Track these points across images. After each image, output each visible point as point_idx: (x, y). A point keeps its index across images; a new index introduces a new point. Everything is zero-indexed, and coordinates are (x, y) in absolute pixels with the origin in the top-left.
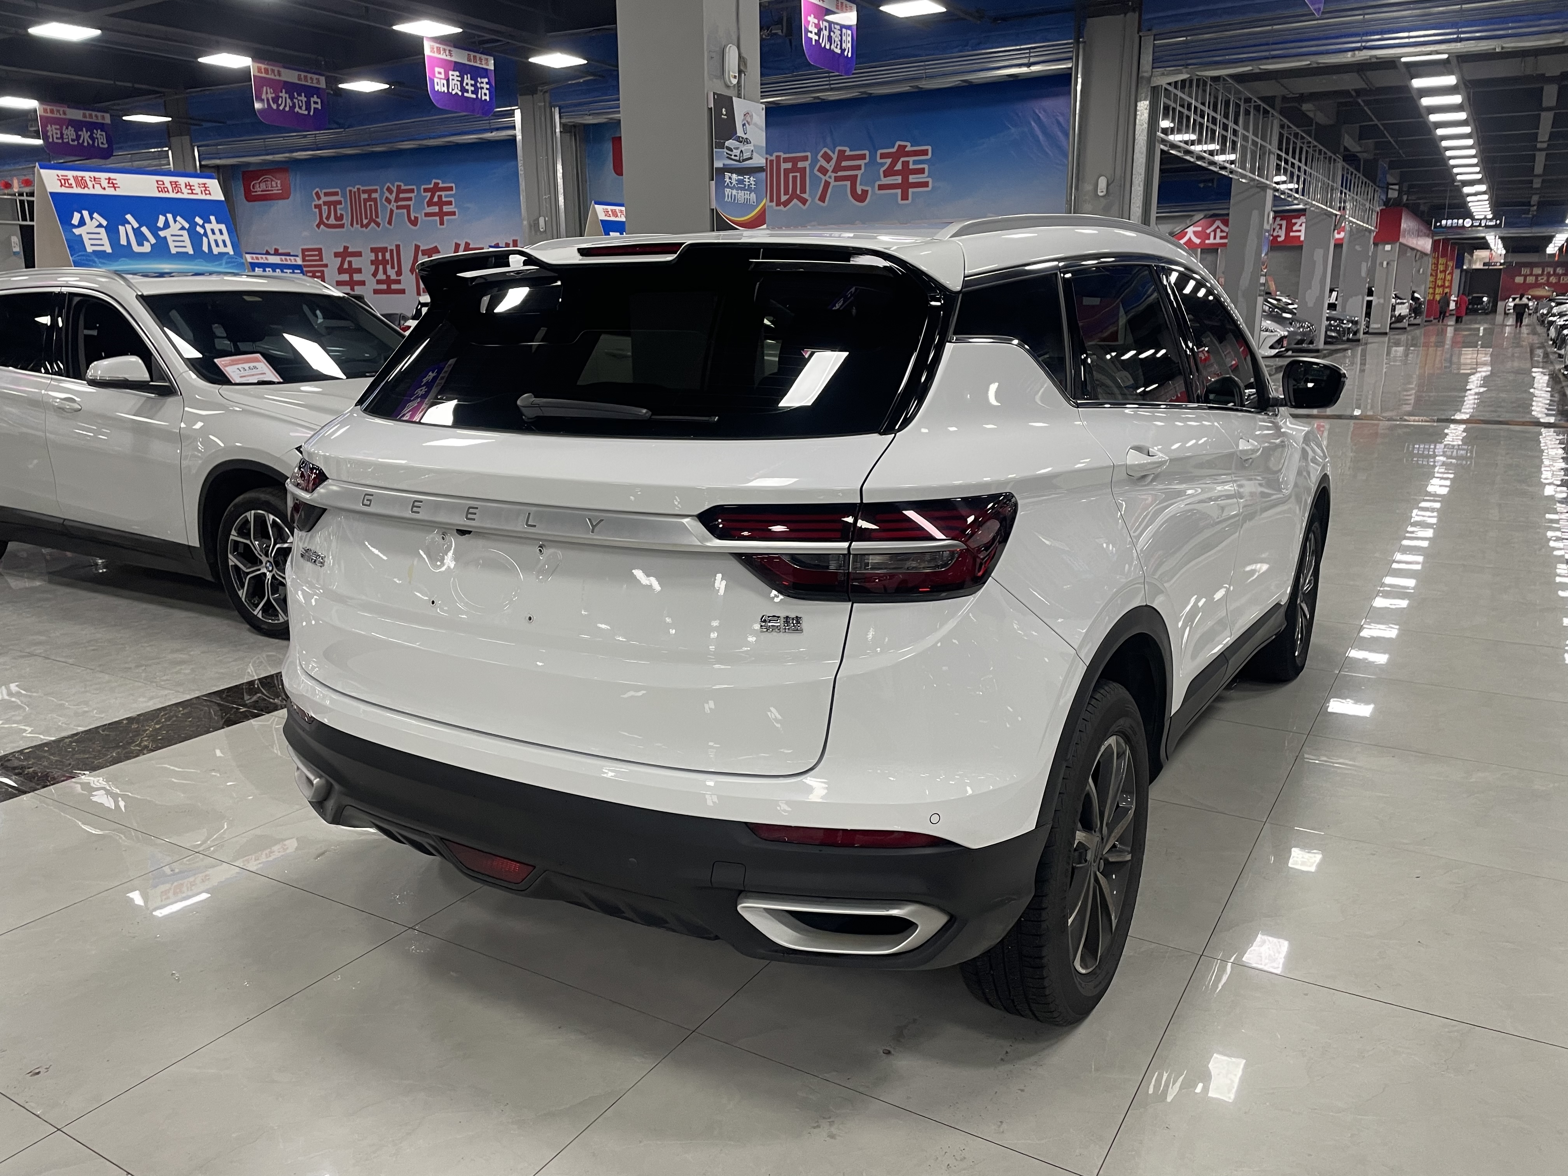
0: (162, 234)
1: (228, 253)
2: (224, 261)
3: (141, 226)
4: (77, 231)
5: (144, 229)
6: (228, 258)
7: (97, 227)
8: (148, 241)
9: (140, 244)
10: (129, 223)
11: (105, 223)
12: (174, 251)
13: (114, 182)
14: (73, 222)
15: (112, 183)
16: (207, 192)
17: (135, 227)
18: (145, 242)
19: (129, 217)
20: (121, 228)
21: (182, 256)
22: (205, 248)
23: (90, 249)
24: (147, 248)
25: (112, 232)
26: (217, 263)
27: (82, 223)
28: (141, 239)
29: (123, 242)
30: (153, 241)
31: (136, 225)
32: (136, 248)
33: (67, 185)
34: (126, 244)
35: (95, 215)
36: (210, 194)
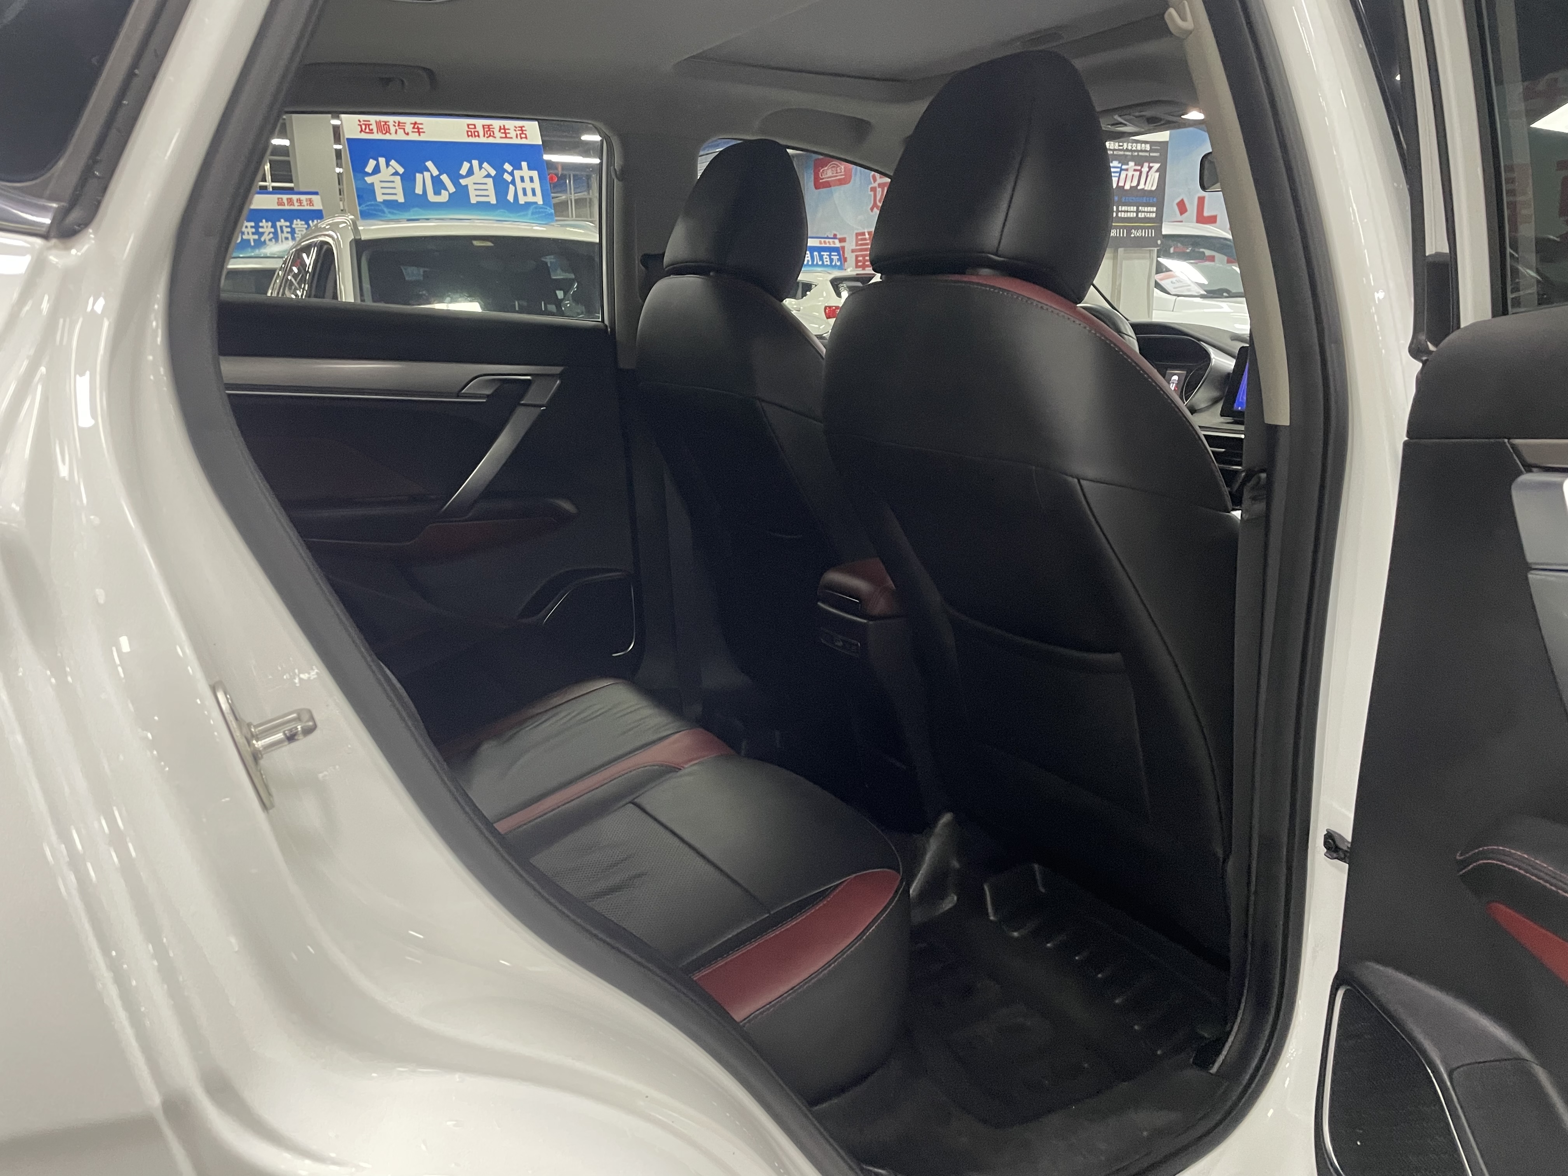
0: (463, 182)
1: (536, 203)
2: (530, 212)
3: (441, 174)
4: (369, 180)
5: (444, 178)
6: (536, 208)
7: (393, 175)
8: (446, 189)
9: (437, 193)
10: (428, 170)
11: (401, 170)
12: (473, 200)
13: (420, 126)
14: (366, 170)
15: (418, 128)
16: (523, 136)
17: (434, 175)
18: (443, 191)
19: (429, 164)
20: (419, 176)
21: (483, 206)
22: (510, 198)
23: (380, 198)
24: (444, 197)
25: (408, 180)
26: (522, 213)
27: (376, 170)
28: (438, 186)
29: (419, 190)
30: (452, 189)
31: (435, 172)
32: (432, 197)
33: (367, 130)
34: (421, 193)
35: (393, 162)
36: (526, 138)
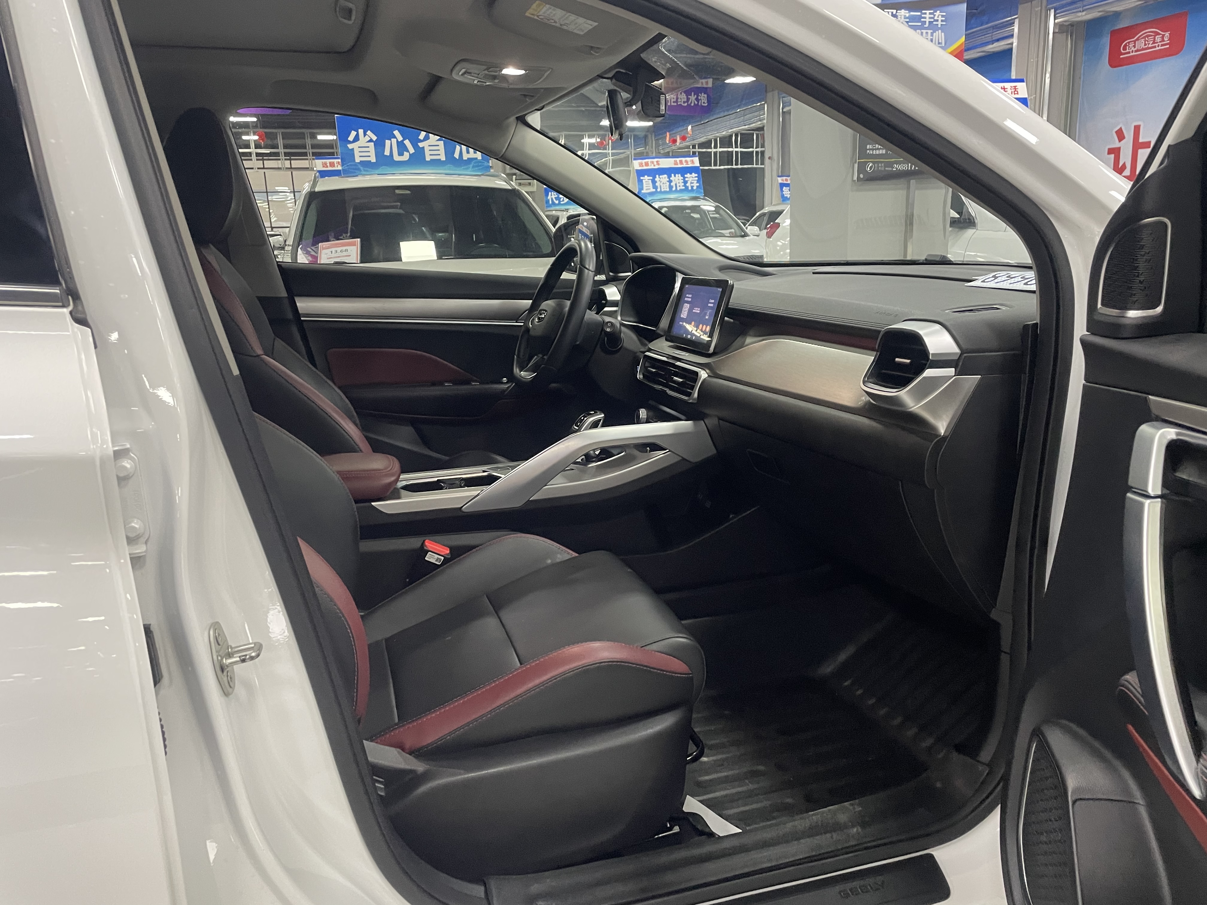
0: (421, 145)
1: (476, 158)
2: (471, 166)
3: (404, 140)
4: (350, 146)
5: (407, 142)
6: (475, 163)
7: (368, 142)
8: (408, 151)
9: (401, 154)
10: (395, 137)
11: (374, 138)
12: (428, 158)
14: (349, 139)
17: (399, 141)
18: (405, 153)
19: (396, 133)
20: (388, 142)
21: (435, 163)
22: (457, 155)
23: (358, 160)
24: (406, 157)
25: (379, 145)
26: (465, 167)
27: (357, 138)
28: (402, 148)
29: (387, 153)
30: (412, 151)
31: (400, 138)
32: (397, 158)
34: (388, 154)
35: (369, 133)
